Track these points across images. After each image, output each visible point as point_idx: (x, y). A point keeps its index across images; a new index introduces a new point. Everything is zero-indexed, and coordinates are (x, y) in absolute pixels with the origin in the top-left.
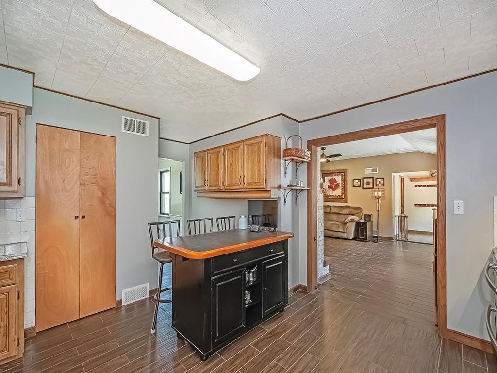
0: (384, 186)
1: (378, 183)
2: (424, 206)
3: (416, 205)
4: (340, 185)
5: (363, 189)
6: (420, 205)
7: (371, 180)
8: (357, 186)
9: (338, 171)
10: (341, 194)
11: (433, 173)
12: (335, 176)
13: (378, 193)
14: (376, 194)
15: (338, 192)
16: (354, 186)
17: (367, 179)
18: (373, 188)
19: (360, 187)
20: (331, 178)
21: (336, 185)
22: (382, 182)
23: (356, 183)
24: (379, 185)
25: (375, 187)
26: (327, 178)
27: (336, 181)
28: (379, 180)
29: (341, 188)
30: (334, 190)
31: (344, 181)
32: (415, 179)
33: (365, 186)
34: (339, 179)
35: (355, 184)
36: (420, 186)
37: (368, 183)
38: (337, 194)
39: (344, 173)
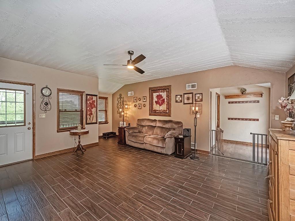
0: (202, 101)
1: (197, 98)
2: (236, 119)
3: (229, 119)
4: (166, 100)
5: (185, 104)
6: (232, 119)
7: (191, 95)
8: (179, 101)
9: (164, 88)
10: (165, 109)
11: (243, 92)
12: (161, 92)
13: (195, 108)
14: (193, 108)
15: (164, 107)
16: (177, 101)
17: (187, 95)
18: (192, 103)
19: (182, 102)
20: (158, 94)
21: (162, 100)
22: (201, 97)
23: (179, 98)
24: (198, 100)
25: (194, 102)
26: (155, 95)
27: (162, 97)
28: (198, 95)
29: (166, 103)
30: (160, 105)
31: (169, 96)
32: (228, 96)
33: (186, 101)
34: (164, 95)
35: (177, 99)
36: (232, 102)
37: (188, 99)
38: (163, 109)
39: (168, 89)
